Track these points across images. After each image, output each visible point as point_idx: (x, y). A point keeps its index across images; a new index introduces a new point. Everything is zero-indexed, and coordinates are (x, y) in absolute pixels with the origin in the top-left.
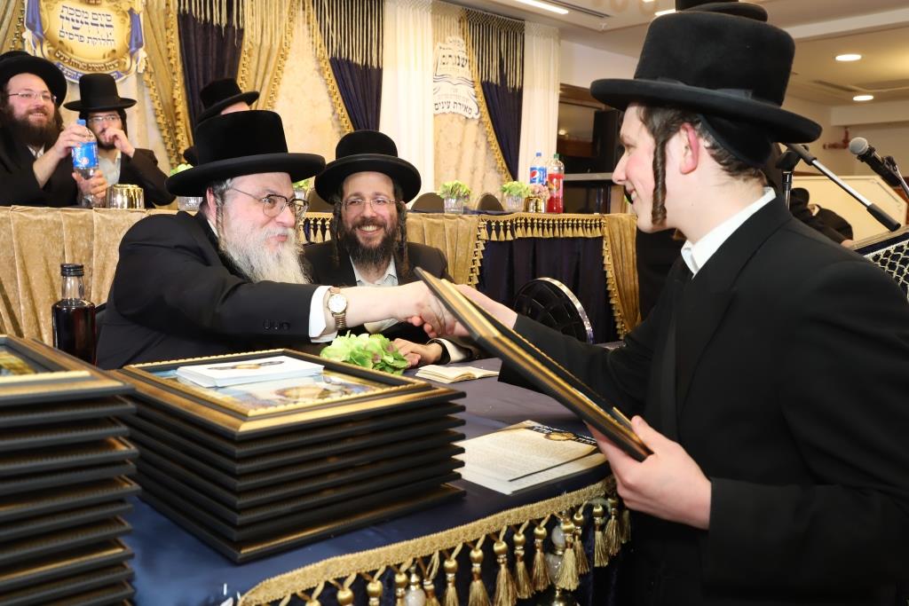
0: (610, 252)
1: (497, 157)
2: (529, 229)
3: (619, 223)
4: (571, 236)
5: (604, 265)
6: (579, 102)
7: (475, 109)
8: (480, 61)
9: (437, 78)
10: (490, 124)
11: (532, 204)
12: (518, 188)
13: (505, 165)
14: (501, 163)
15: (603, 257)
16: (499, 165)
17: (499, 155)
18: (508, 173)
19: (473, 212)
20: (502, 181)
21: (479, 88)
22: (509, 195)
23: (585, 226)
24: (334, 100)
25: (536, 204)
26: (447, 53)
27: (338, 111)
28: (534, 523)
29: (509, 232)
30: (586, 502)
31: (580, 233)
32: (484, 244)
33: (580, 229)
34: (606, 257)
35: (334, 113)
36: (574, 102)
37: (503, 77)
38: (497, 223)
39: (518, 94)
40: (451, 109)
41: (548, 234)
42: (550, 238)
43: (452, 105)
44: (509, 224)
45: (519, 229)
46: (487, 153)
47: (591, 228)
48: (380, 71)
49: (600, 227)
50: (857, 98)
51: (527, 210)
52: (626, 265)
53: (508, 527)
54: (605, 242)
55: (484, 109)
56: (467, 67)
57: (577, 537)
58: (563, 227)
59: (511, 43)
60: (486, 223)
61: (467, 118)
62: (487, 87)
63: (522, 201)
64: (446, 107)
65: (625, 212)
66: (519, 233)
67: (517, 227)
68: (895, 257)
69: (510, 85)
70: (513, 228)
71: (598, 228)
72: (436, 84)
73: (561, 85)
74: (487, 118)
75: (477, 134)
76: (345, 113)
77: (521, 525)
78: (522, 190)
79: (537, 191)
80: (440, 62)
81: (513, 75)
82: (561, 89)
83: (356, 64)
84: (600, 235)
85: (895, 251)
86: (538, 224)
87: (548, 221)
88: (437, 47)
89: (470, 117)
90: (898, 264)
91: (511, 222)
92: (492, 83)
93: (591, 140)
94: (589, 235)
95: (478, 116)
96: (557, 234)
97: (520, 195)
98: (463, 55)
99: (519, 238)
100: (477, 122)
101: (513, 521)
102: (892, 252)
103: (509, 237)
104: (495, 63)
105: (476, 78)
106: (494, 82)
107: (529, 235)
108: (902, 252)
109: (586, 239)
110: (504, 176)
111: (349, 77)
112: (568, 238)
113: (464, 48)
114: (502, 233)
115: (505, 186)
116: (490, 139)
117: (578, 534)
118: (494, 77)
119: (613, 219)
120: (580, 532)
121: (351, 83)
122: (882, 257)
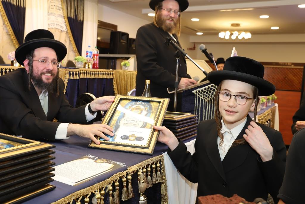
0: (116, 84)
1: (73, 46)
2: (85, 75)
3: (119, 73)
4: (101, 78)
5: (113, 89)
6: (105, 28)
7: (65, 27)
8: (67, 9)
9: (49, 14)
10: (71, 33)
11: (87, 65)
12: (81, 59)
13: (77, 50)
14: (75, 49)
15: (113, 86)
16: (74, 50)
17: (74, 46)
18: (78, 53)
19: (63, 68)
20: (76, 56)
21: (66, 19)
22: (78, 61)
23: (107, 74)
24: (4, 18)
25: (88, 65)
26: (53, 4)
27: (6, 23)
28: (84, 197)
29: (77, 76)
30: (105, 186)
31: (105, 77)
32: (68, 80)
33: (105, 75)
34: (115, 85)
35: (4, 24)
36: (103, 27)
37: (76, 16)
38: (73, 72)
39: (82, 23)
40: (55, 26)
41: (93, 77)
42: (94, 78)
43: (55, 25)
44: (77, 72)
45: (81, 74)
46: (70, 45)
47: (109, 75)
48: (24, 9)
49: (112, 74)
50: (198, 34)
51: (85, 67)
52: (122, 89)
53: (73, 200)
54: (114, 80)
55: (68, 27)
56: (61, 10)
57: (102, 200)
58: (98, 74)
59: (79, 3)
60: (68, 72)
61: (61, 31)
62: (69, 19)
63: (83, 64)
64: (53, 25)
65: (122, 69)
66: (82, 76)
67: (80, 74)
68: (211, 89)
69: (79, 19)
70: (79, 74)
71: (111, 75)
72: (49, 16)
73: (99, 21)
74: (69, 31)
75: (66, 37)
76: (9, 24)
77: (79, 198)
78: (83, 60)
79: (89, 60)
80: (50, 7)
81: (80, 15)
82: (98, 22)
83: (14, 5)
84: (112, 77)
85: (211, 87)
86: (89, 73)
87: (93, 72)
88: (49, 2)
89: (63, 30)
90: (212, 91)
91: (78, 72)
92: (71, 18)
93: (109, 41)
94: (108, 77)
95: (66, 30)
96: (96, 77)
97: (82, 62)
98: (60, 6)
99: (82, 78)
100: (66, 32)
101: (75, 197)
102: (210, 87)
103: (78, 78)
104: (73, 10)
105: (65, 15)
106: (73, 17)
107: (86, 77)
108: (213, 87)
109: (107, 79)
110: (76, 54)
111: (10, 9)
112: (100, 79)
113: (60, 3)
114: (75, 76)
115: (76, 58)
116: (71, 39)
117: (102, 199)
118: (72, 15)
119: (117, 72)
120: (103, 198)
121: (11, 12)
122: (207, 89)
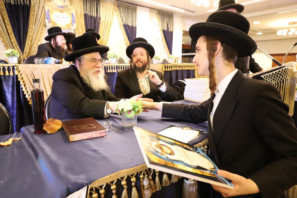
2: (176, 67)
4: (187, 69)
7: (161, 37)
8: (162, 25)
10: (165, 41)
11: (176, 61)
12: (172, 57)
13: (169, 51)
16: (167, 51)
17: (167, 48)
19: (161, 63)
21: (162, 32)
22: (170, 59)
24: (124, 35)
25: (178, 61)
26: (153, 22)
27: (125, 38)
29: (170, 68)
31: (189, 68)
32: (164, 72)
35: (124, 39)
36: (186, 35)
37: (168, 29)
38: (167, 66)
39: (172, 33)
42: (181, 70)
45: (173, 67)
46: (164, 48)
47: (192, 67)
48: (136, 28)
50: (258, 34)
54: (195, 71)
55: (163, 36)
56: (158, 26)
58: (185, 67)
59: (170, 20)
60: (164, 66)
62: (164, 31)
69: (170, 30)
71: (194, 67)
73: (183, 30)
74: (164, 39)
75: (161, 43)
76: (127, 38)
78: (174, 57)
80: (151, 25)
81: (170, 28)
82: (183, 32)
83: (130, 26)
84: (194, 69)
86: (178, 66)
87: (181, 65)
88: (151, 21)
89: (159, 39)
91: (171, 66)
93: (190, 44)
96: (183, 69)
97: (173, 59)
98: (157, 23)
99: (173, 70)
100: (161, 40)
103: (171, 70)
104: (166, 25)
105: (161, 29)
106: (166, 30)
107: (176, 69)
109: (190, 70)
110: (168, 53)
111: (128, 29)
113: (158, 21)
114: (168, 68)
115: (169, 56)
116: (165, 45)
118: (166, 29)
121: (129, 31)
